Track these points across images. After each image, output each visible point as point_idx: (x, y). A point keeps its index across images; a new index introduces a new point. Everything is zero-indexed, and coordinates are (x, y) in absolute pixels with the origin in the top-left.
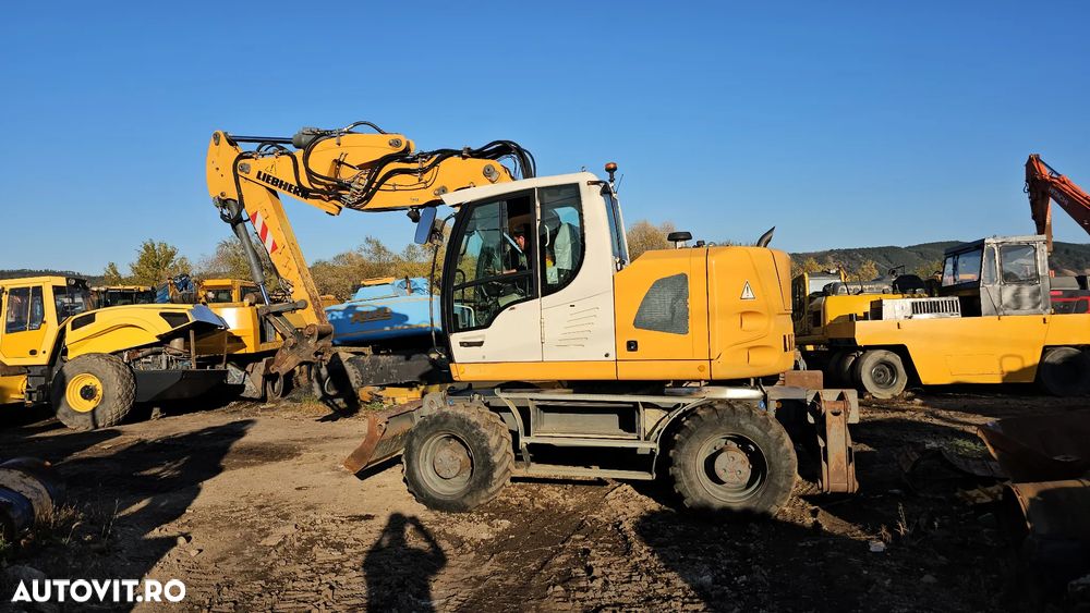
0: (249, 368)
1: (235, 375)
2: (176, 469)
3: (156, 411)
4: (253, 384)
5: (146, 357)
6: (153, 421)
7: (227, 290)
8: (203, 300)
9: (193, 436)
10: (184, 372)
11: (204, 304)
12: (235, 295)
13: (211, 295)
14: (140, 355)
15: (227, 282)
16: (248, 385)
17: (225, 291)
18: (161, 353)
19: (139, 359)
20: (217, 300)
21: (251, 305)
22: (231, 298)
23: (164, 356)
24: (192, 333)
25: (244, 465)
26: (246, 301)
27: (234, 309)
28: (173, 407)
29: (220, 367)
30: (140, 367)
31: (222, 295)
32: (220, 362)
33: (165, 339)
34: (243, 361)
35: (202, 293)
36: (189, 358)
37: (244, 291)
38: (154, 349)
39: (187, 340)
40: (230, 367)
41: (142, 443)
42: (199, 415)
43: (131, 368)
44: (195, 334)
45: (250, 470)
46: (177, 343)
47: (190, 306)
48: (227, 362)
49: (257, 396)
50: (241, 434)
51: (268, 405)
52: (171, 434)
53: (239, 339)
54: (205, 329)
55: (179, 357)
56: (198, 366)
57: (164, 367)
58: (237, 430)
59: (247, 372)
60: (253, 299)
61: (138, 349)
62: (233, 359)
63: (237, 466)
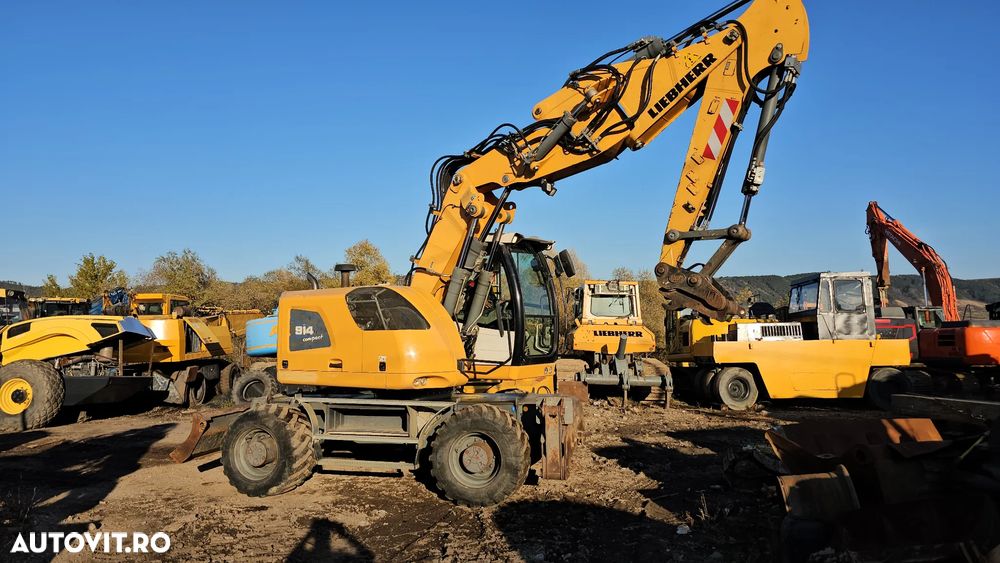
0: (174, 376)
1: (159, 382)
2: (96, 467)
3: (83, 414)
4: (176, 390)
5: (76, 364)
6: (80, 423)
7: (158, 303)
8: (135, 312)
9: (116, 437)
10: (111, 378)
11: (135, 316)
12: (165, 307)
13: (142, 308)
14: (70, 362)
15: (159, 296)
16: (172, 391)
17: (156, 304)
18: (90, 361)
19: (69, 366)
20: (148, 312)
21: (178, 317)
22: (161, 311)
23: (93, 364)
24: (121, 342)
25: (158, 464)
26: (175, 314)
27: (163, 322)
28: (98, 412)
29: (146, 374)
30: (69, 373)
31: (153, 308)
32: (146, 370)
33: (95, 348)
34: (168, 370)
35: (133, 306)
36: (116, 365)
37: (174, 304)
38: (85, 356)
39: (116, 349)
40: (155, 375)
41: (66, 443)
42: (123, 419)
43: (61, 374)
44: (124, 344)
45: (162, 468)
46: (106, 352)
47: (120, 318)
48: (153, 369)
49: (179, 402)
50: (162, 436)
51: (189, 411)
52: (94, 436)
53: (165, 349)
54: (133, 339)
55: (107, 365)
56: (125, 373)
57: (92, 373)
58: (159, 432)
59: (172, 380)
60: (181, 312)
61: (69, 356)
62: (157, 367)
63: (152, 464)
